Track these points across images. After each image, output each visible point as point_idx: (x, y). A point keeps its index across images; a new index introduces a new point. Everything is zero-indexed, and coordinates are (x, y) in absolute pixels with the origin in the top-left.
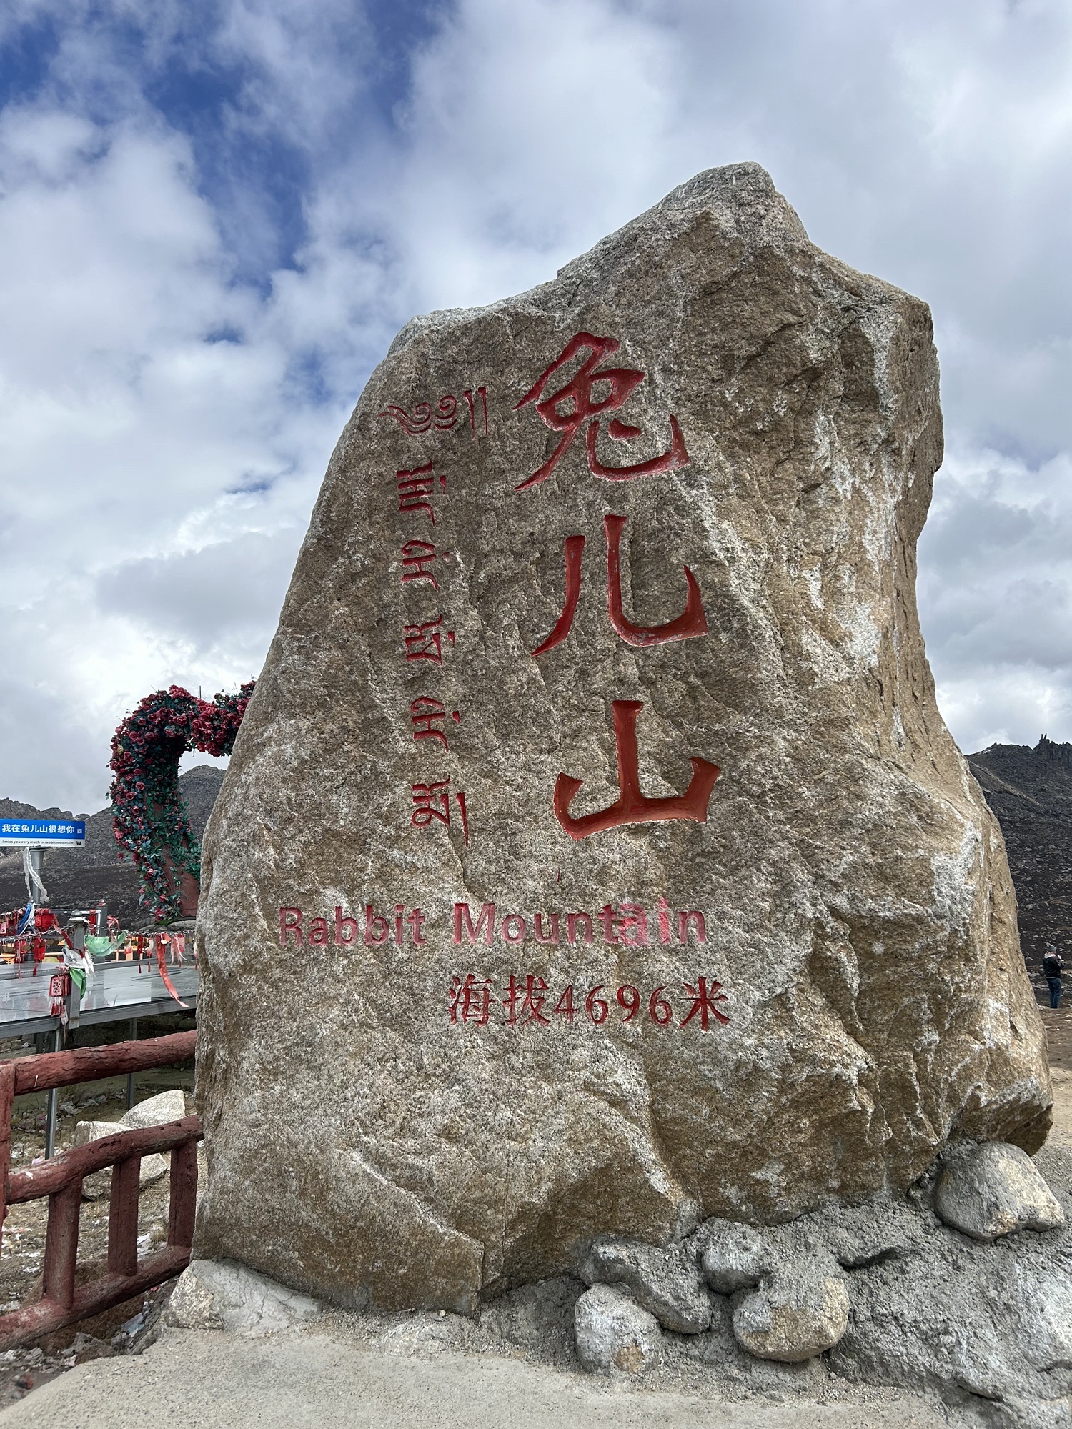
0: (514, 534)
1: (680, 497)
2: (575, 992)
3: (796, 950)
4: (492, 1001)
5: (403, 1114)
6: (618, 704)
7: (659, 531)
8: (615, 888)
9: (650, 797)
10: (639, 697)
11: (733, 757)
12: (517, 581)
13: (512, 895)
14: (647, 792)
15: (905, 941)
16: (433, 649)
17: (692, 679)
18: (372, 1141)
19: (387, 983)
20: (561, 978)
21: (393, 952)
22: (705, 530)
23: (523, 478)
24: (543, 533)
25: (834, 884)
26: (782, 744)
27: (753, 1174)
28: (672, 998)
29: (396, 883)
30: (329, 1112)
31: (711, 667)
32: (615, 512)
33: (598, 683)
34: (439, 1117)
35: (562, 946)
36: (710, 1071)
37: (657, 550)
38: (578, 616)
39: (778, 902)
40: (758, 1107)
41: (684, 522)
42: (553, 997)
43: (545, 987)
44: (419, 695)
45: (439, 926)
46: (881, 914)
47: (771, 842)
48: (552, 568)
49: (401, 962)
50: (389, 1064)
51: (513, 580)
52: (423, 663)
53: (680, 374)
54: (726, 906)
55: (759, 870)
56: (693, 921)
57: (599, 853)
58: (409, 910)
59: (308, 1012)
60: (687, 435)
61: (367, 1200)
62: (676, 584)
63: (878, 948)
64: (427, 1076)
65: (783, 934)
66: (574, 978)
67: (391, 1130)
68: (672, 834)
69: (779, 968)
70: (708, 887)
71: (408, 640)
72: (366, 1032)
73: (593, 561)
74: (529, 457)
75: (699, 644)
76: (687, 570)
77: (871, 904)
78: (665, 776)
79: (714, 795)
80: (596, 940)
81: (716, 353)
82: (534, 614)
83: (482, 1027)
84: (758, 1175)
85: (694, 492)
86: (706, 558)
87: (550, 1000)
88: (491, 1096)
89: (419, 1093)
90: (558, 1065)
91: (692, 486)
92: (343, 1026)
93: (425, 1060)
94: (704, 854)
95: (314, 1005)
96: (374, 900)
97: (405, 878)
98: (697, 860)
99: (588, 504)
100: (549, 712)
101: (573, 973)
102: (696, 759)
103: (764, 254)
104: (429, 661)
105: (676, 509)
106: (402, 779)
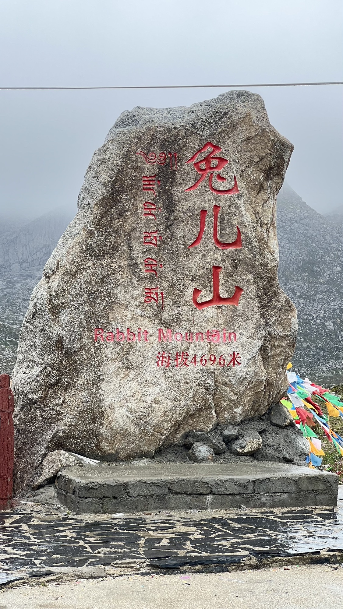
0: (184, 206)
1: (237, 204)
2: (197, 357)
3: (259, 344)
4: (171, 359)
5: (141, 396)
6: (214, 267)
7: (230, 213)
8: (211, 325)
9: (222, 297)
10: (220, 265)
11: (247, 287)
12: (184, 222)
13: (177, 326)
14: (222, 296)
15: (283, 342)
16: (154, 242)
17: (236, 261)
18: (129, 405)
19: (135, 354)
20: (193, 353)
21: (137, 344)
22: (243, 215)
23: (187, 187)
24: (193, 207)
25: (270, 325)
26: (260, 284)
27: (234, 410)
28: (226, 358)
29: (138, 321)
30: (114, 396)
31: (243, 258)
32: (217, 205)
33: (208, 260)
34: (153, 396)
35: (193, 343)
36: (232, 379)
37: (229, 219)
38: (204, 236)
39: (256, 330)
40: (243, 389)
41: (237, 211)
42: (190, 358)
43: (188, 355)
44: (148, 257)
45: (153, 336)
46: (279, 334)
47: (256, 313)
48: (195, 219)
49: (140, 347)
50: (135, 380)
51: (182, 221)
52: (150, 246)
53: (239, 163)
54: (242, 331)
55: (252, 321)
56: (232, 335)
57: (206, 314)
58: (142, 330)
59: (106, 364)
60: (238, 183)
61: (126, 424)
62: (234, 231)
63: (276, 344)
64: (149, 383)
65: (257, 339)
66: (197, 352)
67: (136, 401)
68: (228, 309)
69: (255, 349)
70: (238, 325)
71: (144, 237)
72: (127, 370)
73: (209, 219)
74: (190, 180)
75: (240, 251)
76: (237, 227)
77: (278, 331)
78: (227, 291)
79: (241, 298)
80: (204, 341)
81: (249, 159)
82: (189, 234)
83: (167, 368)
84: (235, 410)
85: (239, 202)
86: (242, 223)
87: (190, 359)
88: (170, 389)
89: (146, 389)
90: (191, 379)
91: (239, 200)
92: (120, 368)
93: (148, 378)
94: (237, 315)
95: (109, 361)
96: (130, 327)
97: (142, 319)
98: (235, 317)
99: (209, 200)
100: (193, 267)
101: (196, 351)
102: (237, 287)
103: (264, 130)
104: (152, 246)
105: (235, 207)
106: (141, 285)
